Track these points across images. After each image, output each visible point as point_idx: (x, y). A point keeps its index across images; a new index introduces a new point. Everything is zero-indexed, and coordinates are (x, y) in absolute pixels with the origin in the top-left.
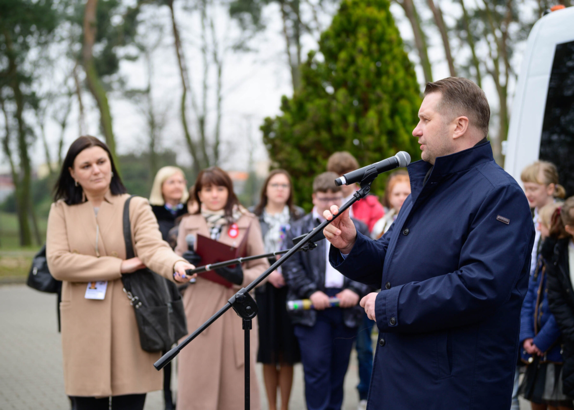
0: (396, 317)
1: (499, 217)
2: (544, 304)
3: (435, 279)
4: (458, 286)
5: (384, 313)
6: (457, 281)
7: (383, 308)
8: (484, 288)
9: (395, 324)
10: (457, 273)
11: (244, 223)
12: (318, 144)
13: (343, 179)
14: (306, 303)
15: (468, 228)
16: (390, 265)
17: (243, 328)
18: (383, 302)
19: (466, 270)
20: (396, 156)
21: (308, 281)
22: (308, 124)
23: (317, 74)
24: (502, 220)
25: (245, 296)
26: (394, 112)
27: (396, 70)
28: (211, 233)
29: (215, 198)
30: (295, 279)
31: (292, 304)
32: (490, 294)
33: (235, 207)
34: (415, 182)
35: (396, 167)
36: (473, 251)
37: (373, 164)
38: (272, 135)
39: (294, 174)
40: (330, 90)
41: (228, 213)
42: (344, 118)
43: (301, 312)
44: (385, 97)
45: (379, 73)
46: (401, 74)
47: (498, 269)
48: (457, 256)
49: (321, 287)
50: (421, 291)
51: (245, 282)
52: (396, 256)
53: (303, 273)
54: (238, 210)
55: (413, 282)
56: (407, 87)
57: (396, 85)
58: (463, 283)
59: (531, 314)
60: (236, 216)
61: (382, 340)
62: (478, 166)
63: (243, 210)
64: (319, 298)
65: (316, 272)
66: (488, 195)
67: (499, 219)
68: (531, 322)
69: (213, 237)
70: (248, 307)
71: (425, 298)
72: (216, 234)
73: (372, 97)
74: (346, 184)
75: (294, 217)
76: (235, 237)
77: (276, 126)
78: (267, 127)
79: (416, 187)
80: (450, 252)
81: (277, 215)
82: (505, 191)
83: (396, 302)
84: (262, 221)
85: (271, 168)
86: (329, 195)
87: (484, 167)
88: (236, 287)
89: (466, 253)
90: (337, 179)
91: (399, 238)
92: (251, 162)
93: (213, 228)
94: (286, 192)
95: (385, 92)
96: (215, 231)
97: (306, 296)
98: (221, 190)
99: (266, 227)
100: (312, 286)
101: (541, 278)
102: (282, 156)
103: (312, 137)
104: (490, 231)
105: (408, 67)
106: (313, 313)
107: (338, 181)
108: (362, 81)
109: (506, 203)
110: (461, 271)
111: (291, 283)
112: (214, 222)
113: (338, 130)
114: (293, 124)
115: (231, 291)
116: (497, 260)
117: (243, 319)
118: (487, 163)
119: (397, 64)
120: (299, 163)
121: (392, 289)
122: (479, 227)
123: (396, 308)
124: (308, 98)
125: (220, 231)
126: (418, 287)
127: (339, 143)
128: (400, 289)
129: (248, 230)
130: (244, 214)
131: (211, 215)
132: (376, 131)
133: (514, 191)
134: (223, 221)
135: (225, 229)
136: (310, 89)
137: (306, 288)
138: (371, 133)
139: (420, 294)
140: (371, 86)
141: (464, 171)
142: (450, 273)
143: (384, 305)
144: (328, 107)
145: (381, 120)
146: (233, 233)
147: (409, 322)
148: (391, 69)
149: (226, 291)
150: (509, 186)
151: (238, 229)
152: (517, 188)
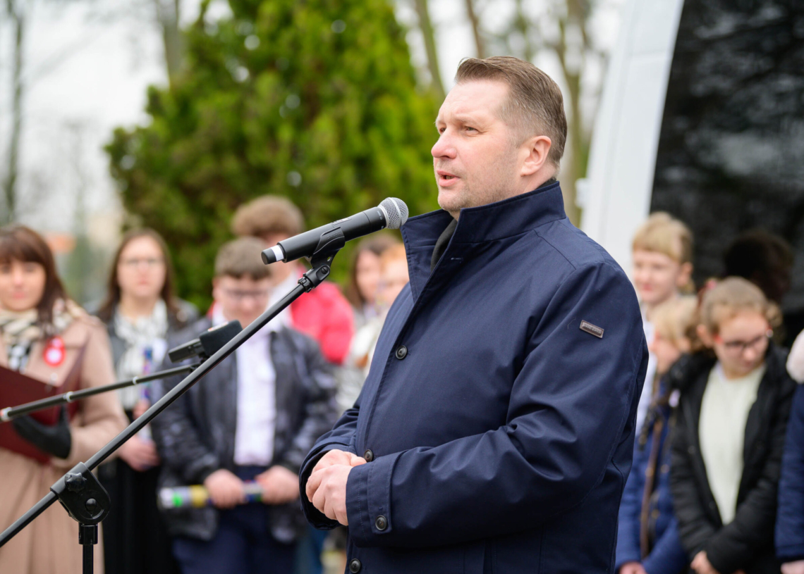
0: (388, 515)
1: (584, 324)
2: (659, 496)
3: (462, 443)
4: (509, 455)
5: (365, 507)
6: (506, 445)
7: (362, 498)
8: (557, 458)
9: (386, 529)
10: (505, 430)
11: (76, 336)
12: (219, 182)
13: (277, 252)
14: (196, 495)
15: (526, 346)
16: (371, 418)
17: (81, 542)
18: (363, 486)
19: (523, 424)
20: (381, 207)
21: (201, 450)
22: (199, 141)
23: (217, 44)
24: (591, 331)
25: (84, 479)
26: (369, 121)
27: (373, 40)
28: (10, 356)
29: (19, 287)
30: (176, 446)
31: (171, 496)
32: (568, 470)
33: (58, 305)
34: (416, 257)
35: (380, 228)
36: (536, 389)
37: (335, 223)
38: (128, 163)
39: (172, 240)
40: (243, 74)
41: (45, 315)
42: (271, 132)
43: (187, 513)
44: (351, 92)
45: (340, 45)
46: (381, 48)
47: (584, 423)
48: (505, 398)
49: (227, 462)
50: (436, 464)
51: (75, 452)
52: (384, 399)
53: (192, 435)
54: (66, 310)
55: (419, 448)
56: (394, 73)
57: (371, 70)
58: (518, 448)
59: (635, 515)
60: (60, 322)
61: (356, 562)
62: (540, 228)
63: (76, 311)
64: (223, 486)
65: (218, 433)
66: (563, 283)
67: (584, 327)
68: (636, 531)
69: (13, 364)
70: (91, 501)
71: (444, 477)
72: (20, 358)
73: (326, 90)
74: (283, 260)
75: (175, 324)
76: (57, 365)
77: (136, 146)
78: (118, 148)
79: (419, 266)
80: (491, 392)
81: (141, 321)
82: (595, 274)
83: (388, 486)
84: (112, 333)
85: (125, 228)
86: (246, 284)
87: (551, 229)
88: (59, 463)
89: (523, 392)
90: (266, 251)
91: (387, 366)
92: (80, 215)
93: (14, 346)
94: (156, 274)
95: (351, 80)
96: (19, 351)
97: (197, 479)
98: (29, 271)
99: (119, 346)
100: (210, 460)
101: (653, 446)
102: (148, 203)
103: (207, 167)
104: (568, 350)
105: (395, 33)
106: (211, 515)
107: (268, 255)
108: (307, 59)
109: (597, 297)
110: (514, 427)
111: (170, 454)
112: (17, 335)
113: (259, 155)
114: (171, 140)
115: (48, 472)
116: (582, 405)
117: (80, 524)
118: (556, 222)
119: (375, 27)
120: (181, 219)
121: (379, 460)
122: (547, 343)
123: (388, 497)
124: (200, 90)
125: (28, 351)
126: (432, 456)
127: (260, 180)
128: (393, 461)
129: (82, 350)
130: (76, 319)
131: (10, 321)
132: (334, 157)
133: (612, 274)
134: (34, 332)
135: (37, 349)
136: (204, 74)
137: (197, 465)
138: (321, 161)
139: (433, 471)
140: (324, 69)
141: (513, 237)
142: (491, 431)
143: (364, 492)
144: (240, 110)
145: (342, 137)
146: (54, 355)
147: (413, 524)
148: (363, 37)
149: (37, 471)
150: (602, 265)
151: (63, 349)
152: (617, 269)
